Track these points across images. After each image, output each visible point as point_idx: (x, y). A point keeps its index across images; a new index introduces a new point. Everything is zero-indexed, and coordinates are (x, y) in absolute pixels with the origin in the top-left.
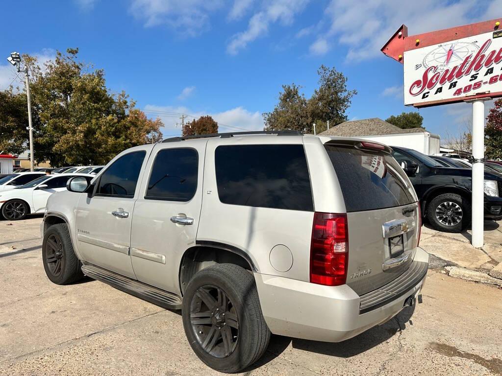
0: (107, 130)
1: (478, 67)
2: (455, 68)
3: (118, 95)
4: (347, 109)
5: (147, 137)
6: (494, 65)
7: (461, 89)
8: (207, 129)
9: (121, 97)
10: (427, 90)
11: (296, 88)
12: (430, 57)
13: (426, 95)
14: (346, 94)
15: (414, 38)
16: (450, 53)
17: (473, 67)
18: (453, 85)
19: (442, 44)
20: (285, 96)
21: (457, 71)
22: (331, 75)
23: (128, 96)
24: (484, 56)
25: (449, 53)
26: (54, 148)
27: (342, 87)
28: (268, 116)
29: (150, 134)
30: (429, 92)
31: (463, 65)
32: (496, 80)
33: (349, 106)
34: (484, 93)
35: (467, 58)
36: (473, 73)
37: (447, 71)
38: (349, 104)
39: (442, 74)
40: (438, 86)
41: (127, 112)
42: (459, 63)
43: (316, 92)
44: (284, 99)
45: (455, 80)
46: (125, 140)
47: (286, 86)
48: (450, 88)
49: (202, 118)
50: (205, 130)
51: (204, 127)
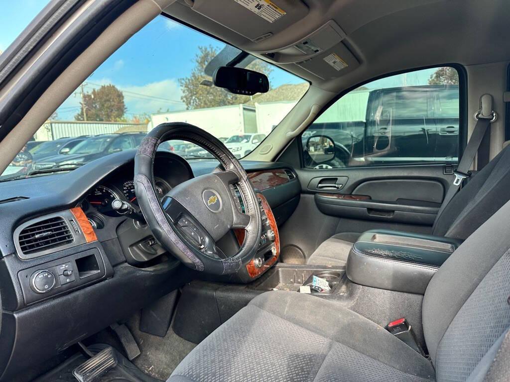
8: (111, 100)
20: (202, 58)
28: (185, 82)
44: (201, 62)
47: (202, 47)
49: (103, 87)
50: (109, 100)
51: (108, 98)
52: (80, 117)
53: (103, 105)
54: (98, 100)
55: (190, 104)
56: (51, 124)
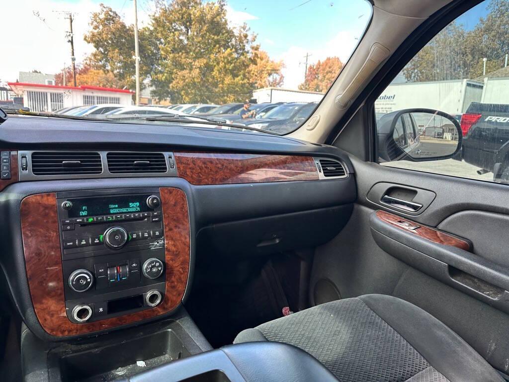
0: (225, 67)
3: (238, 28)
5: (269, 81)
8: (333, 72)
9: (242, 30)
23: (250, 29)
26: (171, 85)
29: (271, 76)
41: (248, 48)
43: (482, 21)
46: (243, 80)
49: (328, 59)
50: (330, 72)
51: (330, 70)
52: (302, 87)
53: (324, 77)
54: (321, 71)
55: (410, 78)
56: (272, 90)
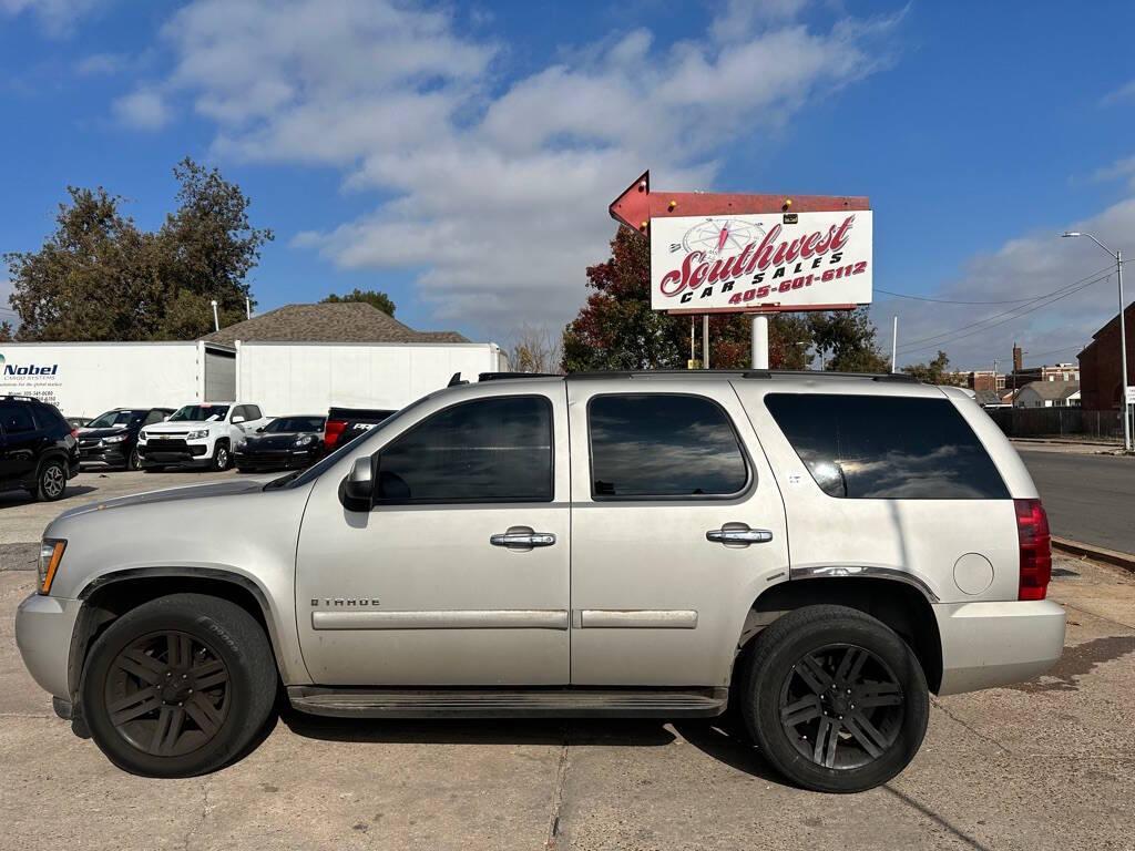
1: (763, 264)
2: (731, 259)
4: (249, 270)
6: (785, 264)
7: (740, 294)
10: (688, 290)
11: (109, 200)
12: (694, 235)
13: (688, 297)
14: (247, 235)
15: (664, 197)
16: (724, 235)
17: (757, 263)
18: (728, 287)
19: (713, 217)
20: (75, 215)
21: (733, 265)
22: (209, 185)
24: (771, 248)
25: (722, 233)
27: (235, 218)
28: (25, 262)
30: (691, 293)
31: (743, 256)
32: (787, 288)
33: (257, 265)
34: (772, 305)
35: (749, 247)
36: (757, 271)
37: (720, 262)
38: (254, 260)
39: (712, 266)
40: (706, 284)
42: (737, 253)
43: (171, 219)
44: (73, 224)
45: (731, 279)
47: (78, 189)
48: (724, 291)
